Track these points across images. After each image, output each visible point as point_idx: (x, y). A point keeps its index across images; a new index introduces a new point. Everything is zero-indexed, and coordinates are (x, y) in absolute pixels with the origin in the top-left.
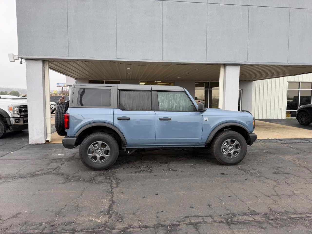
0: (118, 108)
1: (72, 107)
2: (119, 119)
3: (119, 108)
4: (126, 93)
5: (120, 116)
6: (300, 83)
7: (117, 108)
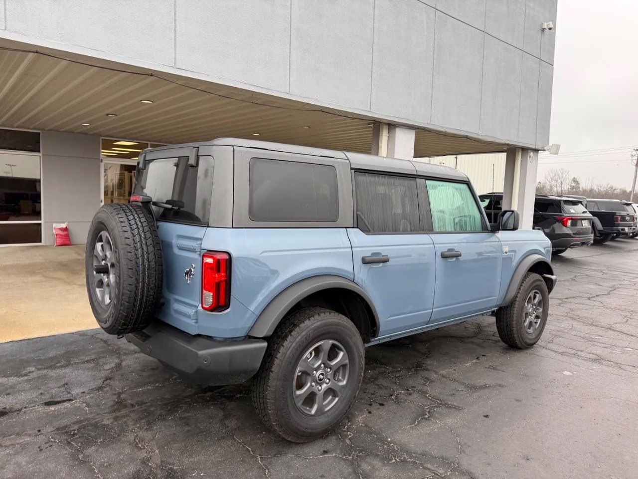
0: (356, 226)
1: (233, 228)
2: (365, 262)
3: (357, 228)
4: (368, 181)
5: (367, 253)
7: (353, 228)
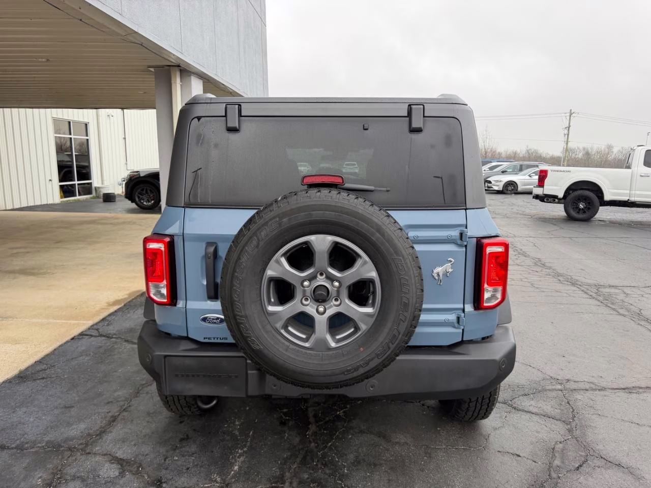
6: (71, 123)
